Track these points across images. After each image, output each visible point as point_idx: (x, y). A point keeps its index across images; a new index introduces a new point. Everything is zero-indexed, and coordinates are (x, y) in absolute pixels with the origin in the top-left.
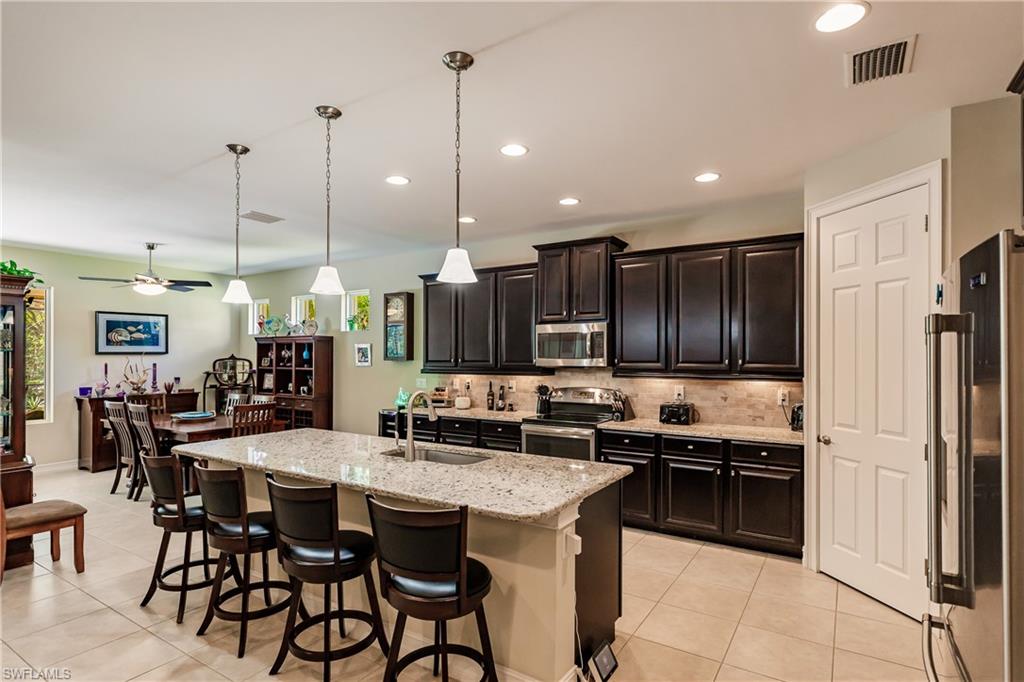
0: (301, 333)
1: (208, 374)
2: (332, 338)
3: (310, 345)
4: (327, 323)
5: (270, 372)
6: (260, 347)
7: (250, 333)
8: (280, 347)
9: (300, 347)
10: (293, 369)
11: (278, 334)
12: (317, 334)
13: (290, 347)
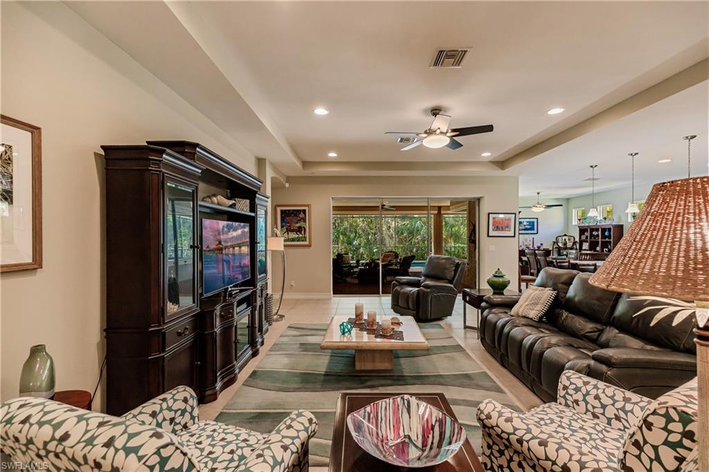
0: (603, 223)
1: (554, 242)
2: (622, 226)
3: (610, 229)
4: (620, 218)
5: (587, 242)
6: (580, 230)
7: (574, 224)
8: (592, 230)
9: (604, 230)
10: (600, 240)
11: (590, 224)
12: (614, 224)
13: (597, 230)
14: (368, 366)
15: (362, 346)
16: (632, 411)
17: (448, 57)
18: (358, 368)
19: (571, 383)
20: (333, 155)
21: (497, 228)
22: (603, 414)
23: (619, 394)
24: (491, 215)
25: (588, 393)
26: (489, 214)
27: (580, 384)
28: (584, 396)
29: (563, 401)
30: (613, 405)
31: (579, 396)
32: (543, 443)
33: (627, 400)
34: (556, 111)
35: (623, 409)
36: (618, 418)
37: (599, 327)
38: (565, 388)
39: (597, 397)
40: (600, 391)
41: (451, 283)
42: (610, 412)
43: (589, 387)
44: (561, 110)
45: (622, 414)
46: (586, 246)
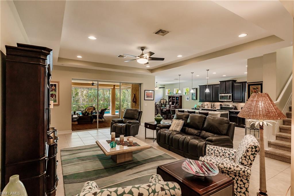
0: (176, 95)
1: (160, 102)
2: (182, 96)
3: (178, 97)
4: (181, 93)
5: (171, 102)
6: (169, 97)
7: (166, 95)
8: (173, 97)
9: (176, 97)
10: (175, 101)
11: (172, 95)
12: (179, 95)
13: (174, 97)
14: (123, 160)
15: (125, 151)
16: (227, 152)
17: (162, 32)
18: (118, 162)
19: (210, 148)
20: (79, 57)
21: (148, 97)
22: (219, 155)
23: (223, 148)
24: (146, 91)
25: (215, 150)
26: (145, 90)
27: (212, 148)
28: (214, 151)
29: (208, 154)
30: (222, 152)
31: (213, 152)
32: (222, 164)
33: (225, 150)
34: (180, 56)
35: (225, 152)
36: (223, 155)
37: (199, 131)
38: (208, 150)
39: (218, 151)
40: (218, 149)
41: (138, 121)
42: (221, 154)
43: (215, 148)
44: (181, 56)
45: (224, 154)
46: (171, 103)
